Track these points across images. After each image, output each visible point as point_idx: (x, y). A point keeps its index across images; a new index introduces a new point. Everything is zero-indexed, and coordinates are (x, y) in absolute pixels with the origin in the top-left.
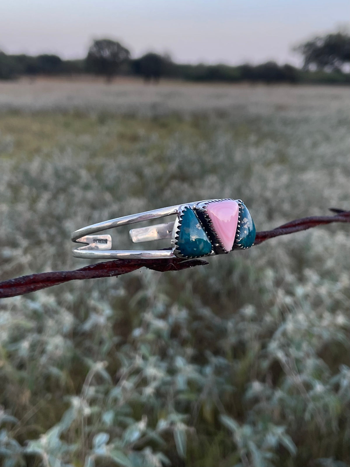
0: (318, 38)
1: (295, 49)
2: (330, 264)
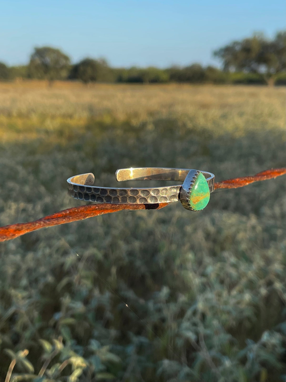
0: (236, 43)
1: (216, 54)
2: (243, 246)
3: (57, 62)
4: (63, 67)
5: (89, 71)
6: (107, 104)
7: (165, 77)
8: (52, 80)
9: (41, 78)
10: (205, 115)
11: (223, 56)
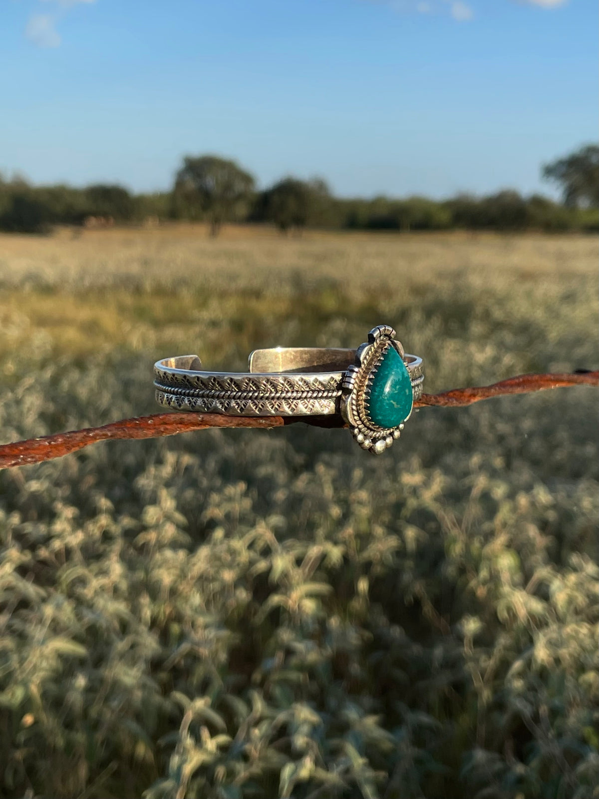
0: (591, 151)
3: (228, 187)
4: (240, 197)
5: (292, 204)
6: (330, 270)
7: (444, 217)
8: (216, 222)
9: (195, 219)
10: (529, 294)
11: (563, 176)
